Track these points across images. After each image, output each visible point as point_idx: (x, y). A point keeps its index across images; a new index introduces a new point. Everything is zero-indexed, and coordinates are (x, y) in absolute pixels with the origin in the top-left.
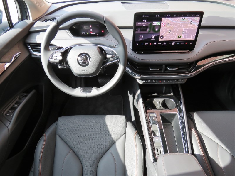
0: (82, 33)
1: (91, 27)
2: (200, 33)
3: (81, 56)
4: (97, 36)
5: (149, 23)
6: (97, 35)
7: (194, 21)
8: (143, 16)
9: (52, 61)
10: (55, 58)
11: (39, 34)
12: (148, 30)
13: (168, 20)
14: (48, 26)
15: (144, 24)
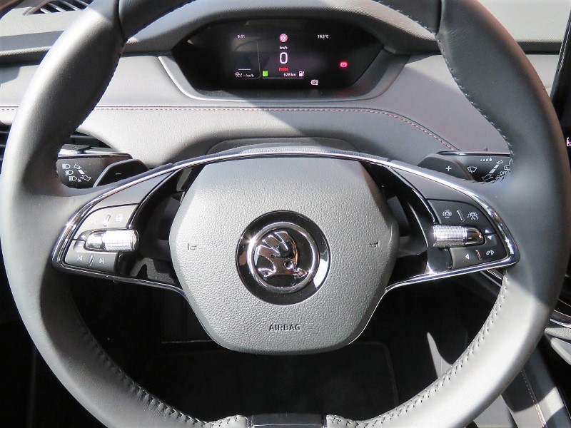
0: (237, 74)
1: (283, 44)
3: (265, 236)
4: (314, 87)
6: (315, 82)
9: (69, 257)
10: (94, 240)
11: (15, 77)
14: (53, 37)
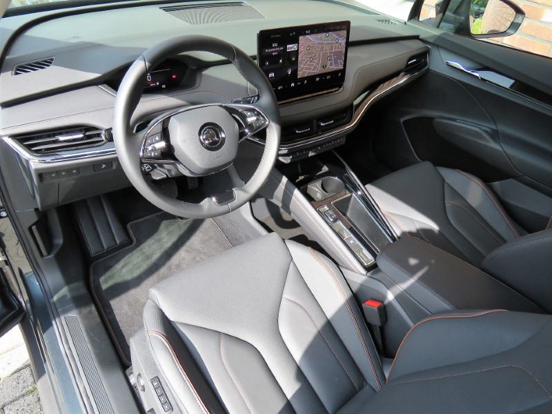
2: (349, 55)
5: (282, 48)
7: (340, 37)
8: (272, 36)
12: (281, 61)
13: (308, 39)
15: (274, 52)
